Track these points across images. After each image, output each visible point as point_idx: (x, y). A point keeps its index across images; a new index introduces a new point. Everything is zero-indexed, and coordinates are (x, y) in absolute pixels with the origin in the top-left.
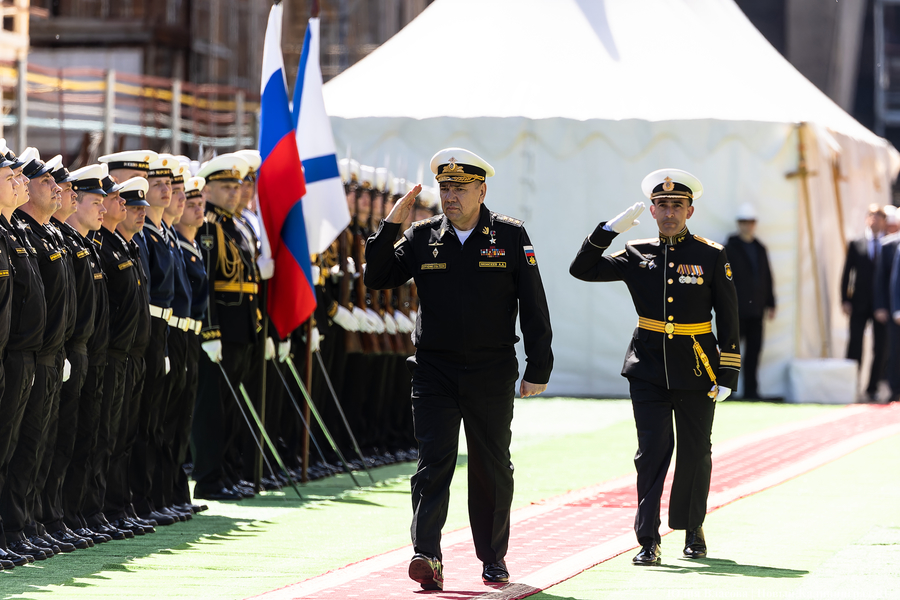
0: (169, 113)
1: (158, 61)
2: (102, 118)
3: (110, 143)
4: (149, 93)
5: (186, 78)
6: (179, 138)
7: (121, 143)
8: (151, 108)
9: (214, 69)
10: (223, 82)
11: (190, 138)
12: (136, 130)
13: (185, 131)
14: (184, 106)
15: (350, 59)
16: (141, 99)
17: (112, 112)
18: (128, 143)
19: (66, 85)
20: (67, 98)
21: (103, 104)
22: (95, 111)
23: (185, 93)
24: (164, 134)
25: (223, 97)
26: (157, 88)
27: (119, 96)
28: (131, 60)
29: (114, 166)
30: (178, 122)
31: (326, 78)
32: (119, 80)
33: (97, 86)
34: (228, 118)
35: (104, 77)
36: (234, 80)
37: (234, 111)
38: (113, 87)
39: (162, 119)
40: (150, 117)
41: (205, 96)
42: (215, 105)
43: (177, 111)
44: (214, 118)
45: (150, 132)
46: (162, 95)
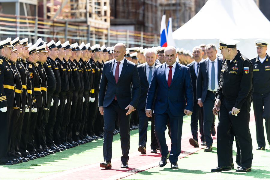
0: (140, 39)
1: (138, 28)
2: (126, 40)
3: (128, 46)
4: (136, 35)
5: (144, 31)
6: (142, 44)
7: (130, 46)
8: (137, 38)
9: (150, 29)
10: (152, 32)
11: (145, 44)
12: (133, 43)
13: (144, 43)
14: (144, 38)
15: (179, 27)
16: (134, 36)
17: (128, 39)
18: (132, 46)
19: (118, 33)
20: (119, 36)
21: (126, 37)
22: (124, 39)
23: (144, 34)
24: (139, 44)
25: (152, 35)
26: (138, 34)
27: (130, 36)
28: (132, 28)
29: (130, 51)
30: (142, 41)
31: (173, 31)
32: (130, 32)
33: (124, 33)
34: (153, 40)
35: (126, 31)
36: (154, 32)
37: (154, 39)
38: (128, 34)
39: (139, 40)
40: (137, 40)
41: (148, 35)
42: (150, 37)
43: (142, 38)
44: (150, 40)
45: (137, 43)
46: (139, 35)
